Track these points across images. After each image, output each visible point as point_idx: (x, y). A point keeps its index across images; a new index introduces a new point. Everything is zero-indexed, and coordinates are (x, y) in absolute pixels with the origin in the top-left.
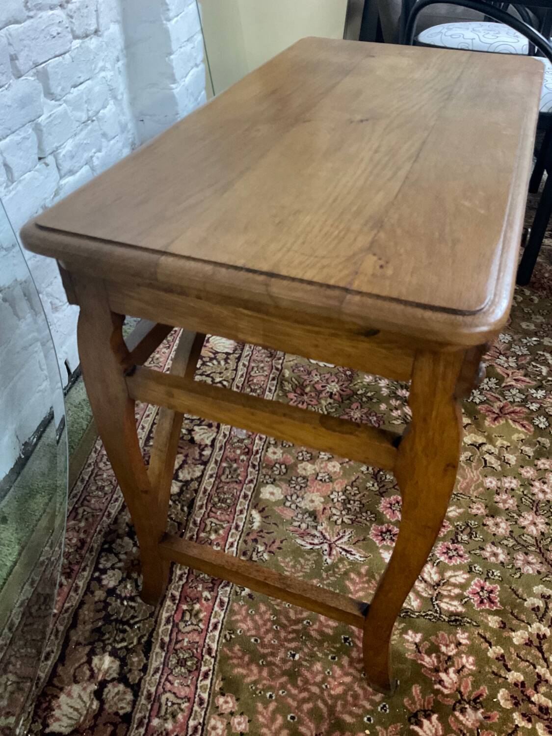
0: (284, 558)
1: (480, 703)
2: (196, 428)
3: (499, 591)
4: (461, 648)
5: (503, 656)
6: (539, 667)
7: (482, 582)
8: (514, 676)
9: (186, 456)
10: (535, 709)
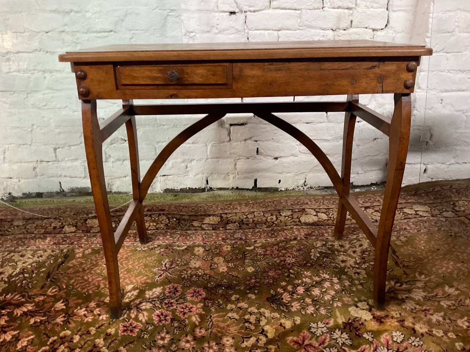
0: (157, 257)
1: (66, 324)
2: (237, 223)
3: (132, 335)
4: (97, 316)
5: (90, 333)
6: (80, 350)
7: (140, 328)
8: (77, 338)
9: (217, 224)
10: (56, 346)
